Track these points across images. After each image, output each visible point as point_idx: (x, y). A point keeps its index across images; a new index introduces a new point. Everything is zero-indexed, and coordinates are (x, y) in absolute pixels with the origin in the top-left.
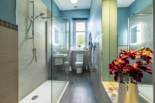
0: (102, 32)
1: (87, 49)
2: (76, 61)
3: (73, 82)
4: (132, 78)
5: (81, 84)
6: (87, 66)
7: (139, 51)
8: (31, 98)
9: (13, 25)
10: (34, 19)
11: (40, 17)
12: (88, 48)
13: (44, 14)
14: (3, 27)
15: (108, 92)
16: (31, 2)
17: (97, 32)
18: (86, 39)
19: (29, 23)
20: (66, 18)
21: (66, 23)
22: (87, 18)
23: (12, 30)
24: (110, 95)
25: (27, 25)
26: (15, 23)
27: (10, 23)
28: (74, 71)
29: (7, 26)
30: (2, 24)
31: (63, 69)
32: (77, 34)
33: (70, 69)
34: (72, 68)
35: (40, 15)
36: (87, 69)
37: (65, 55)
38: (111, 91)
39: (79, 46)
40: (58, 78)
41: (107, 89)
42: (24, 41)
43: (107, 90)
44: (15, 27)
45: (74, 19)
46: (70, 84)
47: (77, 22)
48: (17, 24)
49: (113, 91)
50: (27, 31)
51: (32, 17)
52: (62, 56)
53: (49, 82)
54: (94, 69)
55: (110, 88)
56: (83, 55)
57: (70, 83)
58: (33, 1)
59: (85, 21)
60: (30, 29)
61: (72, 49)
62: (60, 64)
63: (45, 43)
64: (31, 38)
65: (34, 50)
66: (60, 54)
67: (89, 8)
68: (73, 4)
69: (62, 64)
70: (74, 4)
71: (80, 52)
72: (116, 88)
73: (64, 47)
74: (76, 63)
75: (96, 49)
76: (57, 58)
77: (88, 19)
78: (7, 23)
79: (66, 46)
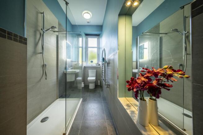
0: (118, 49)
1: (99, 65)
2: (88, 77)
3: (87, 99)
4: (151, 95)
5: (95, 100)
6: (99, 81)
7: (163, 69)
8: (40, 121)
9: (21, 37)
10: (44, 32)
11: (51, 30)
12: (101, 63)
13: (55, 27)
14: (7, 39)
15: (127, 109)
16: (41, 13)
17: (111, 49)
18: (98, 55)
19: (38, 36)
20: (79, 33)
21: (78, 38)
22: (99, 34)
23: (20, 44)
24: (128, 111)
25: (35, 38)
26: (24, 36)
27: (16, 35)
28: (86, 87)
29: (13, 39)
30: (6, 35)
31: (75, 85)
32: (89, 49)
33: (83, 85)
34: (84, 84)
35: (51, 27)
36: (99, 84)
37: (77, 71)
38: (129, 108)
39: (92, 62)
40: (70, 95)
41: (125, 105)
42: (32, 56)
43: (125, 107)
44: (23, 40)
45: (87, 35)
46: (84, 101)
47: (89, 37)
48: (26, 37)
49: (131, 108)
50: (36, 45)
51: (42, 29)
52: (74, 72)
53: (60, 100)
54: (108, 85)
55: (127, 104)
56: (95, 70)
57: (83, 99)
58: (43, 12)
59: (98, 37)
60: (39, 43)
61: (85, 64)
62: (72, 80)
63: (56, 59)
64: (41, 53)
65: (44, 66)
66: (72, 70)
67: (102, 25)
68: (85, 19)
69: (74, 80)
70: (87, 20)
71: (93, 68)
72: (133, 104)
73: (77, 63)
74: (89, 78)
75: (110, 65)
76: (69, 74)
77: (101, 36)
78: (13, 34)
79: (78, 61)
